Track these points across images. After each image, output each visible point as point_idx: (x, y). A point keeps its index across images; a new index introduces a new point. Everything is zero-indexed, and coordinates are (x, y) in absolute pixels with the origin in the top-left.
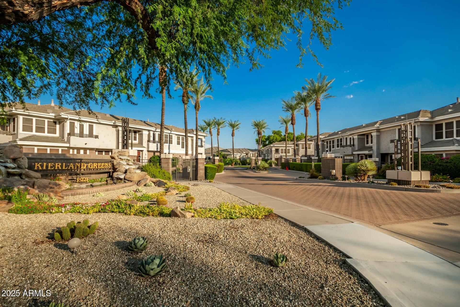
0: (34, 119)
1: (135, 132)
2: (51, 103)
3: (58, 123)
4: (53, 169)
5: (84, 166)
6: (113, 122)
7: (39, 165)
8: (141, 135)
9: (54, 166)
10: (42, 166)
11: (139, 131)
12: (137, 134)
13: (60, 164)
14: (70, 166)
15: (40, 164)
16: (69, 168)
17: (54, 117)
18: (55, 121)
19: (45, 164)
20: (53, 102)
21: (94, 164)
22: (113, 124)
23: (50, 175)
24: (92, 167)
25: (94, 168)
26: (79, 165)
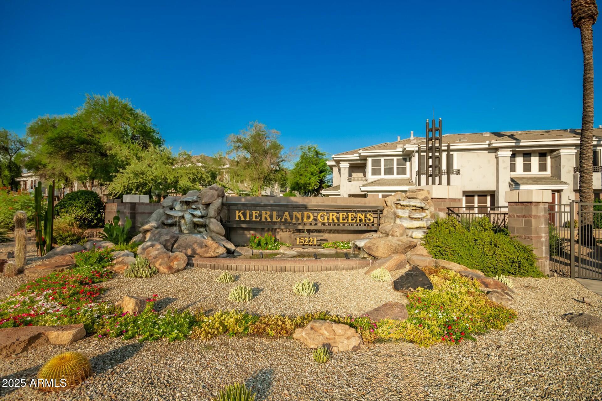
0: (382, 159)
1: (543, 155)
2: (410, 137)
3: (408, 159)
4: (258, 220)
5: (309, 217)
6: (488, 142)
7: (240, 214)
8: (557, 159)
9: (261, 215)
10: (244, 215)
11: (552, 151)
12: (549, 159)
13: (269, 213)
14: (284, 217)
15: (241, 212)
16: (283, 220)
17: (401, 153)
18: (405, 157)
19: (248, 212)
20: (412, 135)
21: (331, 214)
22: (487, 146)
23: (267, 229)
24: (326, 221)
25: (331, 221)
26: (299, 216)
